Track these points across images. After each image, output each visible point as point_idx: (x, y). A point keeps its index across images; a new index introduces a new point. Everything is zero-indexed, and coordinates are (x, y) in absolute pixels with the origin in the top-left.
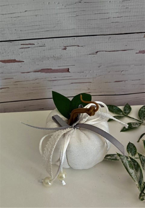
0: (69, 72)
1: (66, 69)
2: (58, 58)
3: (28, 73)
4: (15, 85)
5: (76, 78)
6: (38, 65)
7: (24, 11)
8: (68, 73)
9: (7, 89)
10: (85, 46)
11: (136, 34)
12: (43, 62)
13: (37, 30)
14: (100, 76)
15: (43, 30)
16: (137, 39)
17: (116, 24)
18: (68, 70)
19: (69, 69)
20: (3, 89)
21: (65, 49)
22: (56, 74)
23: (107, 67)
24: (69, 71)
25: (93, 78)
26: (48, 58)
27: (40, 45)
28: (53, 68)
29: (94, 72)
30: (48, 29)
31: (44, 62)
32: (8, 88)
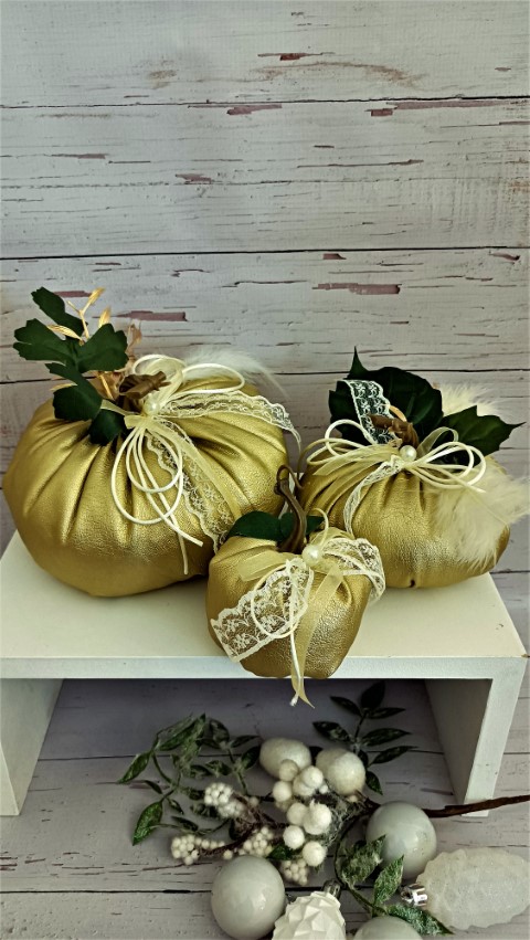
1: (180, 313)
2: (164, 292)
5: (200, 333)
6: (126, 302)
7: (104, 207)
8: (185, 322)
10: (213, 271)
11: (307, 253)
12: (134, 296)
13: (125, 240)
15: (137, 240)
16: (311, 263)
17: (268, 233)
18: (183, 317)
19: (184, 314)
21: (177, 275)
22: (160, 322)
23: (260, 313)
24: (187, 318)
25: (234, 335)
26: (145, 291)
27: (130, 265)
28: (155, 311)
29: (236, 321)
30: (145, 239)
31: (137, 297)
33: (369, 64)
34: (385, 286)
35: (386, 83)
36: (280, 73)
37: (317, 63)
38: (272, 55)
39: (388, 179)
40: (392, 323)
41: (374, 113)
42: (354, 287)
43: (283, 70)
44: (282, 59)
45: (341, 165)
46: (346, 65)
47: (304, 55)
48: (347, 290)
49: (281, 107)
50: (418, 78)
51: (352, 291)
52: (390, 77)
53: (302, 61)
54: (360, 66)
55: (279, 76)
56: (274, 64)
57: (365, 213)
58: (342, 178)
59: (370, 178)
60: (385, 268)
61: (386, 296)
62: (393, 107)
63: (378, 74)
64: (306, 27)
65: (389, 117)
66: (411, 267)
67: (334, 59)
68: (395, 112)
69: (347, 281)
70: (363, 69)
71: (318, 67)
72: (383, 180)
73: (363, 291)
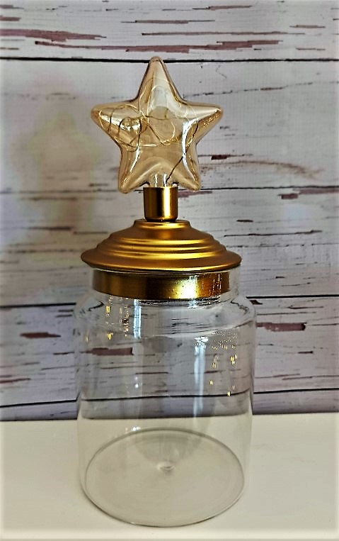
0: (133, 355)
1: (128, 349)
3: (65, 356)
4: (41, 374)
8: (130, 356)
9: (26, 381)
14: (181, 362)
18: (130, 352)
19: (131, 349)
20: (19, 382)
22: (113, 357)
24: (133, 352)
25: (171, 365)
28: (110, 347)
29: (173, 355)
32: (29, 379)
33: (280, 162)
34: (294, 324)
35: (293, 176)
36: (212, 168)
37: (240, 162)
38: (205, 156)
39: (295, 245)
40: (300, 353)
41: (284, 197)
42: (269, 326)
43: (213, 166)
44: (212, 159)
45: (258, 235)
46: (262, 163)
47: (229, 156)
48: (263, 328)
49: (211, 192)
50: (318, 172)
51: (268, 329)
52: (296, 171)
53: (228, 160)
54: (273, 164)
55: (211, 171)
56: (207, 162)
57: (278, 270)
58: (259, 244)
59: (282, 244)
60: (293, 311)
61: (295, 332)
62: (298, 192)
63: (286, 170)
64: (232, 136)
65: (294, 200)
66: (314, 310)
67: (252, 159)
68: (299, 196)
69: (264, 321)
70: (275, 166)
71: (241, 164)
72: (292, 245)
73: (277, 329)
